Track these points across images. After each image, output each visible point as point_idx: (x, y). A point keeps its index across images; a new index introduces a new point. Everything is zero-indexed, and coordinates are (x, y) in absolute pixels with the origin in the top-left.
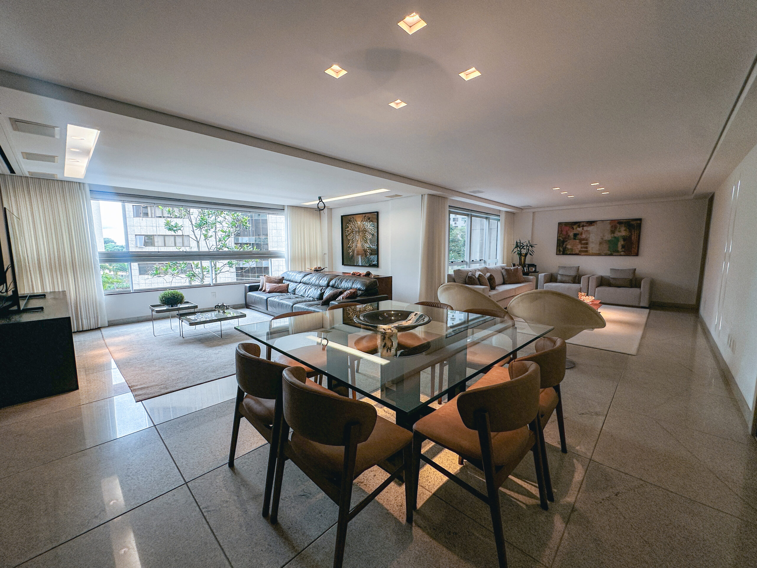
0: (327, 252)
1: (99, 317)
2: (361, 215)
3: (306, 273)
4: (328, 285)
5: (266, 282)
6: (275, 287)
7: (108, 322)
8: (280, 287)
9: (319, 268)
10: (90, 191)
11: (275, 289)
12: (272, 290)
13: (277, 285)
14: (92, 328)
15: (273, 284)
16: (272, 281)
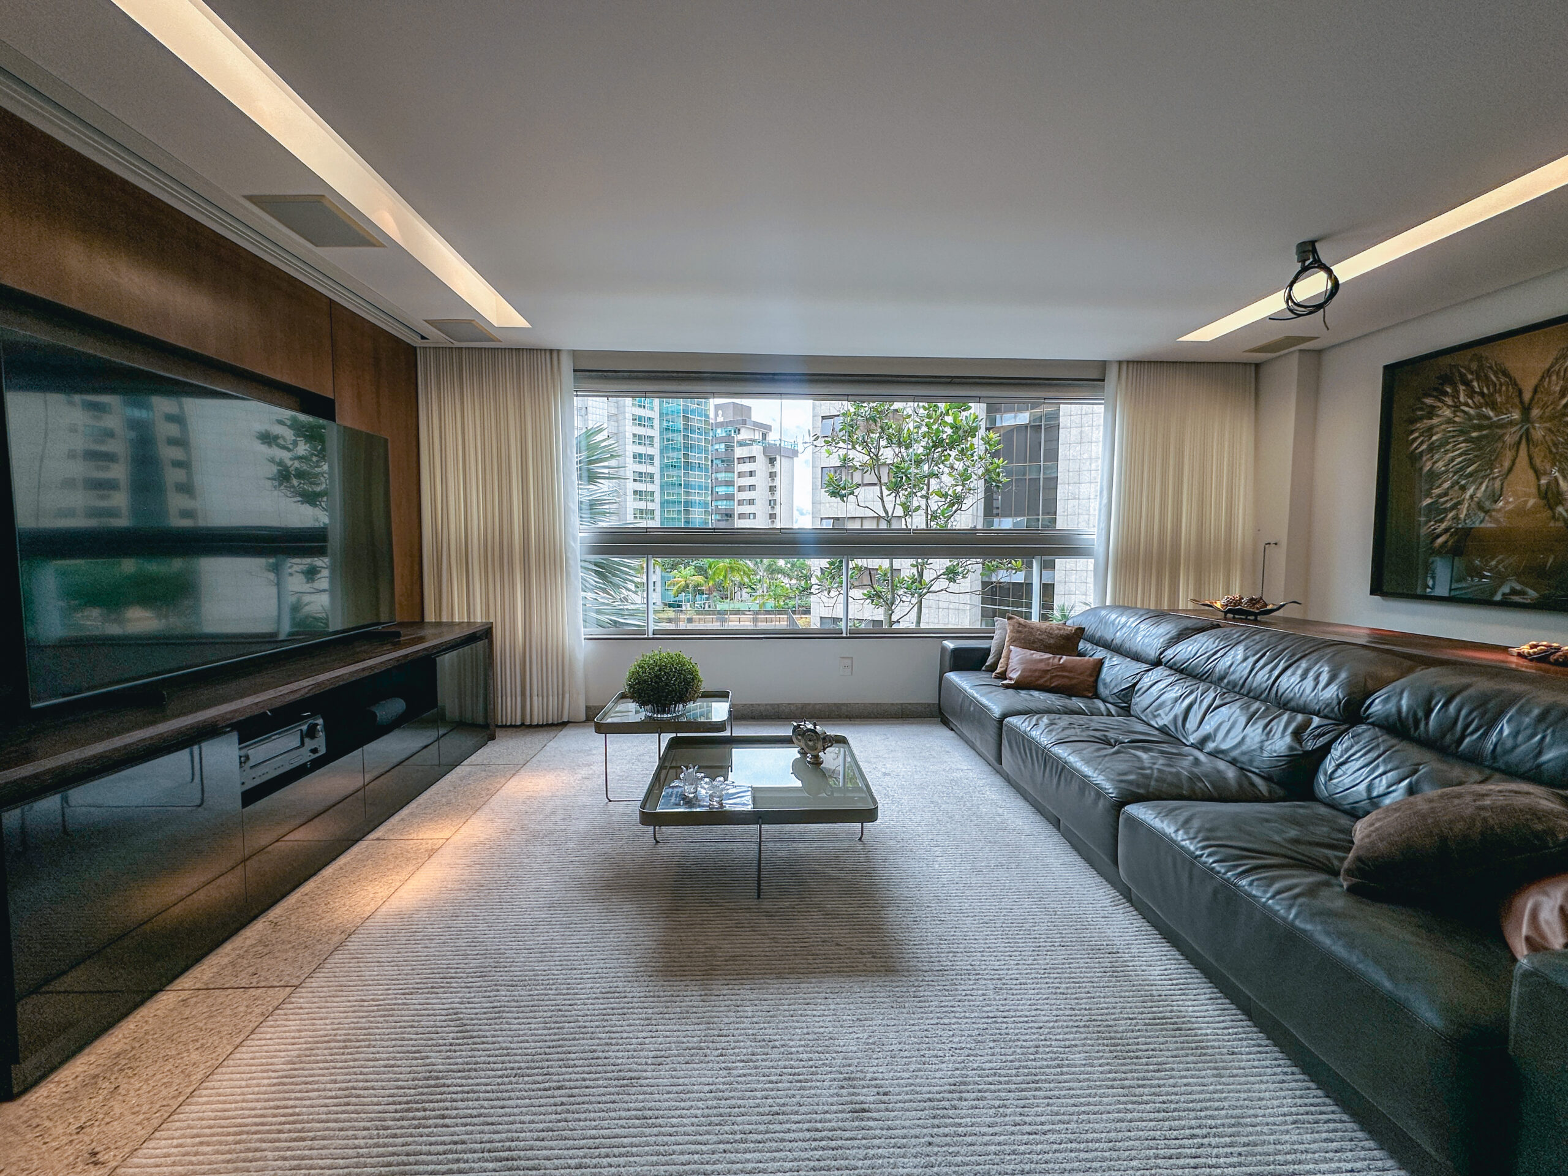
1: (567, 696)
2: (1551, 332)
3: (1189, 623)
4: (1351, 714)
5: (1014, 641)
6: (1042, 666)
7: (587, 708)
8: (1063, 668)
9: (1254, 602)
10: (575, 371)
11: (1041, 677)
12: (1031, 676)
13: (1054, 658)
14: (550, 722)
15: (1037, 655)
16: (1034, 642)
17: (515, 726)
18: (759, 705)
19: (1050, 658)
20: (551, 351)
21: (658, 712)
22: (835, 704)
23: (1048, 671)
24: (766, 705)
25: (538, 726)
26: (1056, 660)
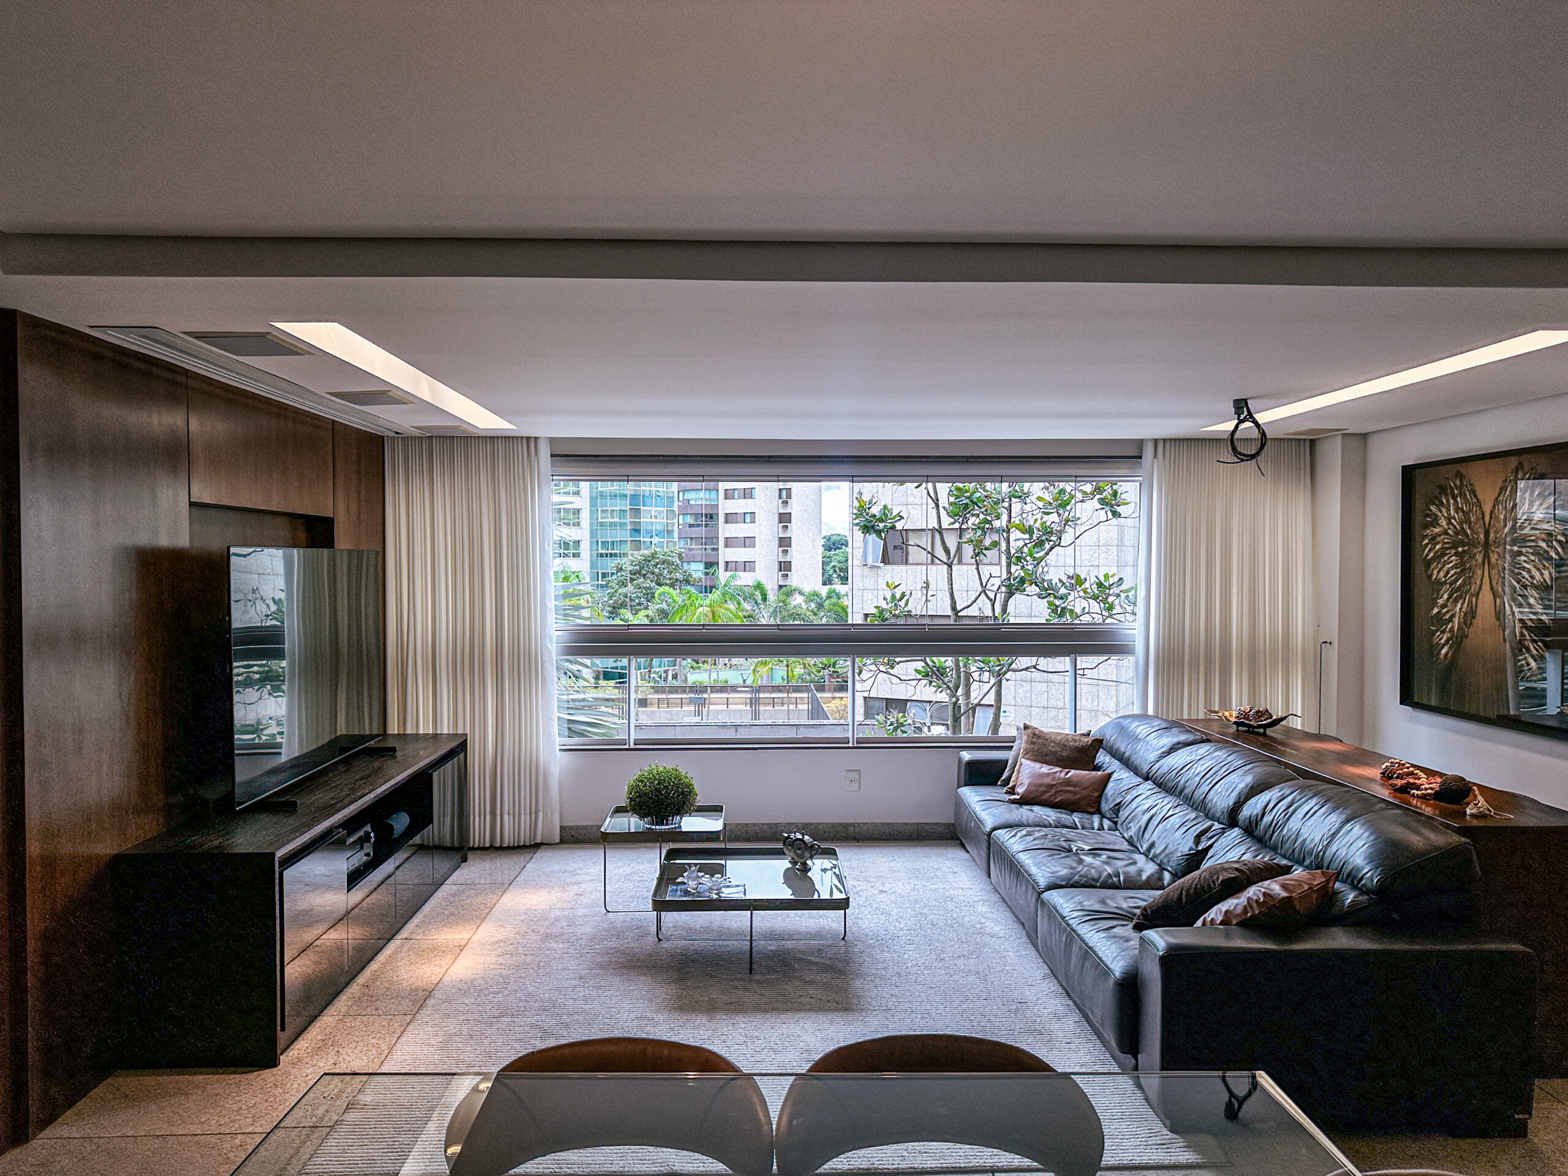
0: (1333, 634)
1: (541, 814)
2: (1499, 462)
4: (1232, 818)
5: (1027, 752)
6: (1048, 781)
7: (562, 828)
8: (1068, 782)
9: (1260, 714)
10: (552, 456)
11: (1046, 792)
12: (1037, 791)
13: (1061, 771)
14: (522, 844)
15: (1045, 769)
16: (1046, 755)
17: (483, 849)
18: (754, 825)
19: (1056, 772)
20: (528, 438)
21: (657, 824)
22: (841, 824)
23: (1053, 785)
24: (763, 824)
25: (509, 848)
26: (1063, 774)
